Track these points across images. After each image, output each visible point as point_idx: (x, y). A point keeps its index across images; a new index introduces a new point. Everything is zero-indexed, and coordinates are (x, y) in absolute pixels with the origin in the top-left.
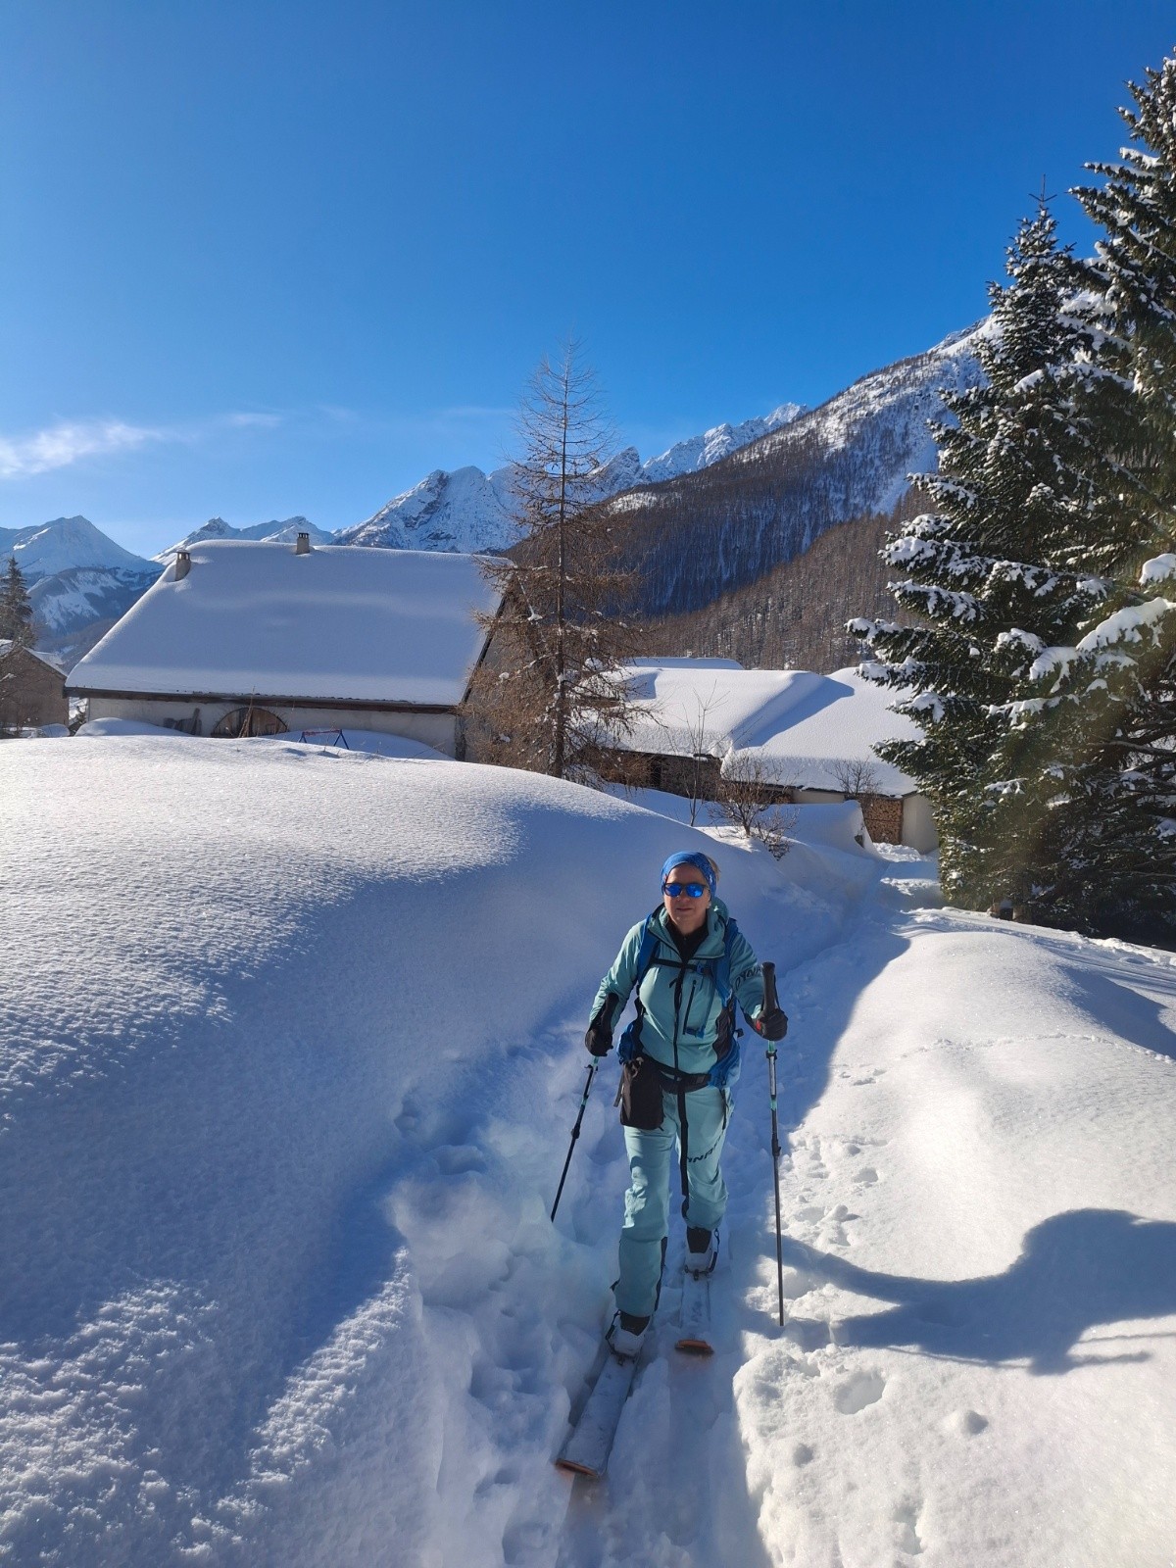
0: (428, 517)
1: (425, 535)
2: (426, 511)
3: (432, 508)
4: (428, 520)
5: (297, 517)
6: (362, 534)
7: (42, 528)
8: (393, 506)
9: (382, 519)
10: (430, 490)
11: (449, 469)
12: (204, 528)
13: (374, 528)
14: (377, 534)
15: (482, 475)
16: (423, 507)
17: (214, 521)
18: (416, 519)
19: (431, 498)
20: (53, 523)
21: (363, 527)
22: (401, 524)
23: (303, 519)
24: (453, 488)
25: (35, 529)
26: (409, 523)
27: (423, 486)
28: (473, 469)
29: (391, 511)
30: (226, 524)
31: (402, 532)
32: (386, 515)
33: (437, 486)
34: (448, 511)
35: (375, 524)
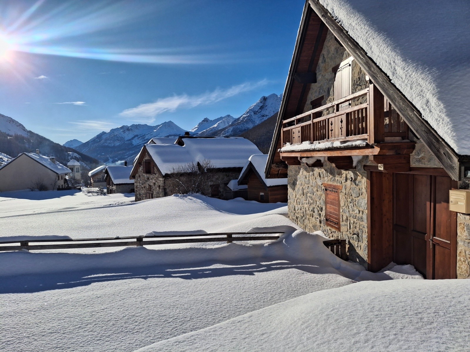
0: (260, 110)
1: (260, 116)
2: (260, 109)
3: (262, 108)
4: (261, 111)
5: (228, 115)
6: (242, 118)
7: (160, 125)
8: (250, 109)
9: (247, 113)
10: (261, 102)
11: (267, 95)
12: (203, 121)
13: (245, 116)
14: (246, 117)
15: (277, 96)
16: (259, 108)
17: (205, 119)
18: (257, 111)
19: (261, 105)
20: (163, 123)
21: (242, 116)
22: (253, 113)
23: (229, 115)
24: (268, 101)
25: (159, 126)
26: (255, 113)
27: (259, 101)
28: (274, 94)
29: (250, 110)
30: (208, 119)
31: (253, 116)
32: (249, 111)
33: (263, 101)
34: (266, 108)
35: (245, 114)
